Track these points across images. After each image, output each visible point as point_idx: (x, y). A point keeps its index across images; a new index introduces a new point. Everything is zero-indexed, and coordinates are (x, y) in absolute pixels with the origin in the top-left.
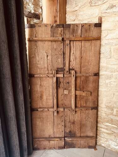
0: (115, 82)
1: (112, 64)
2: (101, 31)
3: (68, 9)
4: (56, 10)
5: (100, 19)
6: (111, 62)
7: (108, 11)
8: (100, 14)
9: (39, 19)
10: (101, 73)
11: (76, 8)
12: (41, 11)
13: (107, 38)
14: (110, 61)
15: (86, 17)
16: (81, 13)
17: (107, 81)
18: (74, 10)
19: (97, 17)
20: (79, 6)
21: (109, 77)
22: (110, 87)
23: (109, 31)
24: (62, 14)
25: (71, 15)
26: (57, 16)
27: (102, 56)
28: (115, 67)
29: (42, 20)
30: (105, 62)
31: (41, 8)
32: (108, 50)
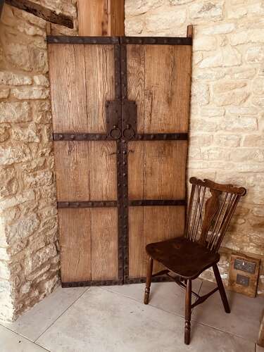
0: (217, 149)
1: (212, 114)
2: (192, 52)
3: (127, 11)
4: (105, 10)
5: (191, 29)
6: (209, 111)
7: (203, 14)
8: (189, 20)
9: (71, 26)
10: (193, 134)
11: (143, 8)
12: (75, 11)
13: (200, 66)
14: (208, 110)
15: (163, 27)
16: (154, 18)
17: (204, 149)
18: (140, 11)
19: (182, 25)
20: (150, 4)
21: (208, 141)
22: (208, 160)
23: (204, 52)
24: (117, 19)
25: (133, 22)
26: (107, 22)
27: (192, 101)
28: (217, 120)
29: (78, 30)
30: (199, 112)
31: (76, 5)
32: (204, 89)
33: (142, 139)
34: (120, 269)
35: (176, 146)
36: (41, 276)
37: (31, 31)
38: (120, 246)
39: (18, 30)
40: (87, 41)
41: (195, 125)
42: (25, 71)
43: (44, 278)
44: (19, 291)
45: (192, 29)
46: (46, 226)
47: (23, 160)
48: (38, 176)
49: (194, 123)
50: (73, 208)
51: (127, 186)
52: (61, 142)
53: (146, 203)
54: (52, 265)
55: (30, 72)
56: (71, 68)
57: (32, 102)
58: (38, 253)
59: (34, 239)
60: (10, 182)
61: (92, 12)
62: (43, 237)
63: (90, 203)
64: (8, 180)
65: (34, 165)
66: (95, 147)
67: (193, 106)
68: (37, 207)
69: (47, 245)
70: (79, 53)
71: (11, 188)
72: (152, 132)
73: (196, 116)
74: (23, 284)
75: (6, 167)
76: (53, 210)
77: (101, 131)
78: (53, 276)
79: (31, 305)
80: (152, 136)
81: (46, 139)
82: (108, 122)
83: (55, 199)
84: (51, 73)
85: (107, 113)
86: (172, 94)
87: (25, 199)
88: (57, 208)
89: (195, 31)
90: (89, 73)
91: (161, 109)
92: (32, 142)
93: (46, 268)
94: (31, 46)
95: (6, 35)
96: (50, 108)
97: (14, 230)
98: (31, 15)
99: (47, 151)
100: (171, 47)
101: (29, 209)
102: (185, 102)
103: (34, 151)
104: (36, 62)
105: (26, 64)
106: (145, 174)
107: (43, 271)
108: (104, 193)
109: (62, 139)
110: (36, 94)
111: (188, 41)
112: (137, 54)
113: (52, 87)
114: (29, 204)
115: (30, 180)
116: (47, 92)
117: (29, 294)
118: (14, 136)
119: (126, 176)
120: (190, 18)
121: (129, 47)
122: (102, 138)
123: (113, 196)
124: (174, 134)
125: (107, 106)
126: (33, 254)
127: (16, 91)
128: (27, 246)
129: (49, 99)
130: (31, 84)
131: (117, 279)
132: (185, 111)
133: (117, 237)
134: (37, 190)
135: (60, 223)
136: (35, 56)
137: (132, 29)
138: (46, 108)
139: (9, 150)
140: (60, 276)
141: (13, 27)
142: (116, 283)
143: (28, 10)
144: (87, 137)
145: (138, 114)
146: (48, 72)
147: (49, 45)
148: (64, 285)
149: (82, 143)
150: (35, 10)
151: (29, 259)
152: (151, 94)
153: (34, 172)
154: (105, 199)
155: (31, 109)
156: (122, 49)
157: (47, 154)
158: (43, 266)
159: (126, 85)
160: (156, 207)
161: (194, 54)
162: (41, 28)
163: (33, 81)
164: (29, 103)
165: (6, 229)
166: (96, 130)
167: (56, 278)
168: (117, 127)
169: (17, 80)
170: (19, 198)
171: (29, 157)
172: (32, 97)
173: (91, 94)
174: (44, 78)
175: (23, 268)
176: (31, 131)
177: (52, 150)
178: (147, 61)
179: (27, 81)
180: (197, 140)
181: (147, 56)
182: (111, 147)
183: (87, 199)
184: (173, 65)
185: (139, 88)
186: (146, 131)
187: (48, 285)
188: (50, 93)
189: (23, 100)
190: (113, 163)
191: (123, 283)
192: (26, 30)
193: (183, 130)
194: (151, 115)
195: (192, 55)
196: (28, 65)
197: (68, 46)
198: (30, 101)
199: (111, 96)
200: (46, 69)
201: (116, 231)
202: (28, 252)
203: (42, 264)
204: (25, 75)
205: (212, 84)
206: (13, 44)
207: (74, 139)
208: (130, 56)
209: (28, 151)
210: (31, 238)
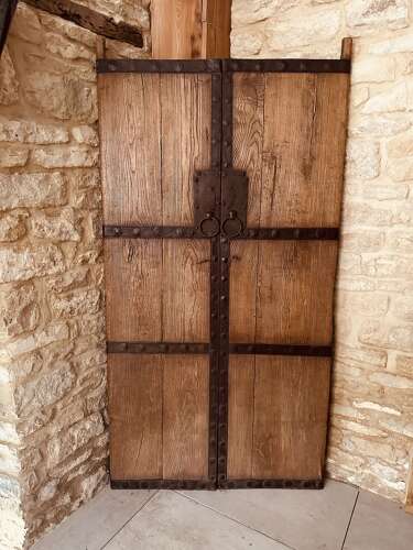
0: (392, 258)
1: (384, 196)
2: (349, 86)
3: (235, 16)
4: (198, 15)
5: (348, 44)
6: (378, 190)
7: (372, 18)
8: (345, 29)
9: (139, 44)
10: (347, 229)
11: (264, 10)
12: (146, 18)
13: (364, 111)
14: (376, 186)
15: (297, 42)
16: (281, 27)
17: (367, 256)
18: (259, 17)
19: (333, 38)
20: (275, 3)
21: (375, 243)
22: (375, 276)
23: (372, 86)
24: (218, 29)
25: (246, 35)
26: (201, 36)
27: (348, 172)
28: (394, 206)
29: (150, 50)
30: (360, 192)
31: (148, 8)
32: (370, 149)
33: (256, 237)
34: (211, 463)
35: (317, 251)
36: (76, 469)
37: (71, 51)
38: (213, 423)
39: (48, 50)
40: (164, 68)
41: (352, 215)
42: (56, 118)
43: (81, 472)
44: (35, 498)
45: (351, 45)
46: (87, 384)
47: (50, 272)
48: (75, 299)
49: (349, 210)
50: (134, 353)
51: (226, 318)
52: (116, 241)
53: (259, 349)
54: (94, 449)
55: (66, 121)
56: (136, 114)
57: (69, 173)
58: (71, 430)
59: (64, 406)
60: (26, 311)
61: (176, 18)
62: (80, 402)
63: (163, 346)
64: (21, 308)
65: (69, 281)
66: (174, 248)
67: (348, 181)
68: (72, 352)
69: (86, 415)
70: (150, 87)
71: (27, 320)
72: (273, 225)
73: (355, 196)
74: (44, 484)
75: (19, 285)
76: (99, 356)
77: (184, 222)
78: (95, 469)
79: (57, 520)
80: (273, 232)
81: (91, 235)
82: (197, 206)
83: (103, 336)
84: (102, 123)
85: (196, 191)
86: (313, 158)
87: (52, 338)
88: (107, 352)
89: (356, 49)
90: (166, 121)
91: (292, 184)
92: (65, 241)
93: (85, 456)
94: (70, 77)
95: (26, 59)
96: (100, 182)
97: (30, 393)
98: (71, 25)
99: (92, 255)
100: (312, 76)
101: (57, 355)
102: (336, 172)
103: (70, 255)
104: (76, 104)
105: (59, 108)
106: (260, 298)
107: (78, 461)
108: (187, 329)
109: (117, 235)
110: (76, 158)
111: (343, 66)
112: (252, 89)
113: (104, 146)
114: (58, 346)
115: (61, 305)
116: (95, 155)
117: (53, 500)
118: (35, 231)
119: (227, 300)
120: (348, 26)
121: (238, 77)
122: (186, 234)
123: (203, 334)
124: (314, 229)
125: (196, 180)
126: (63, 431)
127: (40, 155)
128: (52, 418)
129: (97, 166)
130: (68, 143)
131: (206, 479)
132: (335, 188)
133: (207, 406)
134: (72, 321)
135: (111, 379)
136: (76, 93)
137: (243, 46)
138: (93, 183)
139: (24, 256)
140: (108, 467)
141: (39, 45)
142: (203, 487)
143: (66, 16)
144: (160, 233)
145: (250, 193)
146: (97, 122)
147: (100, 75)
148: (115, 485)
149: (152, 243)
150: (79, 17)
151: (56, 441)
152: (274, 158)
153: (68, 293)
154: (187, 339)
155: (66, 184)
156: (226, 80)
157: (92, 261)
158: (79, 451)
159: (230, 144)
160: (278, 357)
161: (352, 88)
162: (87, 47)
163: (71, 136)
164: (63, 174)
165: (16, 391)
166: (176, 222)
167: (102, 472)
168: (212, 214)
169: (44, 135)
170: (41, 338)
171: (60, 267)
172: (68, 164)
173: (169, 158)
174: (90, 132)
175: (43, 457)
176: (64, 221)
177: (101, 253)
178: (269, 100)
179: (61, 136)
180: (354, 241)
181: (270, 92)
182: (201, 250)
183: (157, 339)
184: (314, 107)
185: (253, 149)
186: (263, 223)
187: (87, 485)
188: (99, 156)
189: (52, 170)
190: (203, 277)
191: (217, 486)
192: (62, 49)
193: (331, 221)
194: (272, 195)
195: (348, 91)
196: (63, 109)
197: (132, 77)
198: (64, 171)
199: (204, 163)
200: (94, 116)
201: (205, 395)
202: (54, 430)
203: (78, 449)
204: (58, 126)
205: (384, 141)
206: (37, 74)
207: (138, 235)
208: (239, 93)
209: (58, 256)
210: (59, 406)
